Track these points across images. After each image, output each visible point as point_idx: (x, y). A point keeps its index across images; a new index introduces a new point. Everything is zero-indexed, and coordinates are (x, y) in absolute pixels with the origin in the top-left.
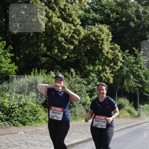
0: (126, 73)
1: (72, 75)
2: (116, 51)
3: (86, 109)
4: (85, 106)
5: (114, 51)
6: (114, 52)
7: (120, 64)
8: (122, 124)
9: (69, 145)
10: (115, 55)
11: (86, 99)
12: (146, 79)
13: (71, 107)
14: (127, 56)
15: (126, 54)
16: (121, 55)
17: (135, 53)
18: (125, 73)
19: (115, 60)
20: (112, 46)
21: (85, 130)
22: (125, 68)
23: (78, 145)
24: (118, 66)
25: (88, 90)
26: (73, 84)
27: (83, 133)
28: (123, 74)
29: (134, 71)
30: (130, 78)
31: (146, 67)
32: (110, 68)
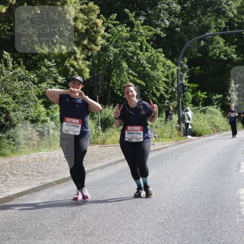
0: (114, 58)
1: (6, 65)
2: (92, 15)
3: (38, 131)
4: (35, 125)
5: (88, 17)
6: (87, 19)
7: (100, 41)
8: (111, 155)
9: (2, 199)
10: (91, 23)
11: (37, 111)
12: (152, 69)
13: (7, 127)
14: (115, 25)
15: (112, 22)
16: (103, 23)
17: (130, 19)
18: (111, 58)
19: (91, 33)
20: (84, 6)
21: (37, 171)
22: (112, 49)
23: (20, 198)
24: (97, 45)
25: (41, 93)
26: (9, 82)
27: (33, 175)
28: (109, 61)
29: (129, 54)
30: (123, 68)
31: (152, 46)
32: (83, 49)
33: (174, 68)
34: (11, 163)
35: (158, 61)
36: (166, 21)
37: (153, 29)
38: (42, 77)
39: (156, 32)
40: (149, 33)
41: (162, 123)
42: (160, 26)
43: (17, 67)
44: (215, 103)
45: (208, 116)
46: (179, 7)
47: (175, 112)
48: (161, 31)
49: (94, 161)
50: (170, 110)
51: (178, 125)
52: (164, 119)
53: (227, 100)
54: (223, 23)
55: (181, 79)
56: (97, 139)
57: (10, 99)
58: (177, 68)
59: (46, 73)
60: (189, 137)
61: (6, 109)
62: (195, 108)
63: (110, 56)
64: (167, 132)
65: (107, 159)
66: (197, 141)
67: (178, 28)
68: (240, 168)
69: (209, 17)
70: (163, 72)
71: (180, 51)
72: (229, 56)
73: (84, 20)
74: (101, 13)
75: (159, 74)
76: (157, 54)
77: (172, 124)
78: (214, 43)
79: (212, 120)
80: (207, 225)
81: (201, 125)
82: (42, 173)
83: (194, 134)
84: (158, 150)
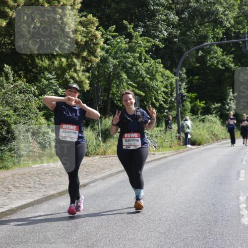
0: (113, 69)
1: (7, 78)
2: (91, 27)
5: (87, 29)
6: (87, 31)
7: (100, 52)
8: (112, 166)
9: (5, 212)
10: (90, 35)
11: (38, 123)
13: (9, 139)
15: (111, 33)
16: (102, 35)
17: (129, 31)
18: (111, 70)
19: (90, 45)
20: (83, 18)
21: (39, 183)
22: (112, 60)
23: (23, 210)
24: (96, 57)
25: (42, 105)
26: (10, 95)
27: (35, 187)
28: (108, 72)
29: (129, 65)
30: (122, 79)
31: (151, 57)
32: (82, 61)
33: (173, 78)
34: (13, 176)
35: (157, 72)
36: (164, 32)
37: (151, 40)
38: (43, 89)
39: (155, 43)
40: (148, 44)
41: (162, 133)
42: (158, 37)
43: (18, 80)
44: (214, 112)
45: (207, 124)
46: (177, 18)
47: (175, 121)
48: (159, 41)
49: (95, 172)
50: (169, 120)
51: (178, 135)
52: (163, 129)
53: (225, 109)
54: (220, 32)
55: (180, 89)
56: (98, 150)
57: (12, 111)
58: (175, 78)
59: (46, 85)
60: (189, 146)
61: (7, 121)
62: (194, 116)
63: (110, 67)
64: (167, 142)
65: (108, 170)
66: (197, 150)
67: (176, 38)
68: (240, 176)
69: (206, 27)
70: (162, 82)
71: (179, 61)
72: (227, 66)
73: (83, 32)
74: (100, 25)
75: (159, 84)
76: (155, 65)
77: (171, 134)
78: (212, 52)
79: (212, 129)
80: (208, 234)
81: (200, 134)
82: (44, 185)
83: (194, 143)
84: (158, 159)
